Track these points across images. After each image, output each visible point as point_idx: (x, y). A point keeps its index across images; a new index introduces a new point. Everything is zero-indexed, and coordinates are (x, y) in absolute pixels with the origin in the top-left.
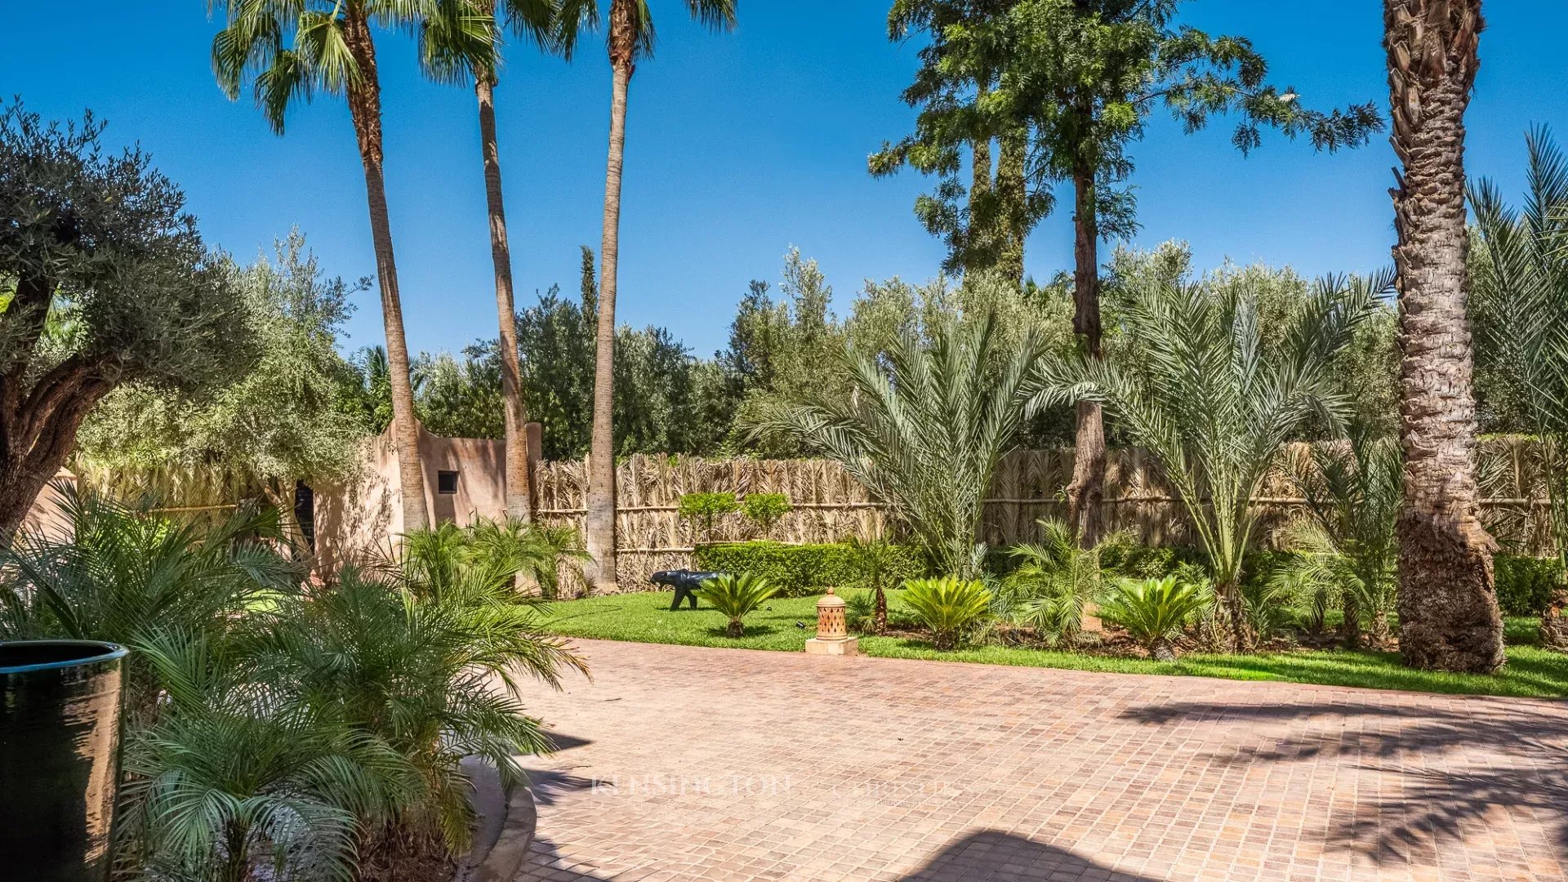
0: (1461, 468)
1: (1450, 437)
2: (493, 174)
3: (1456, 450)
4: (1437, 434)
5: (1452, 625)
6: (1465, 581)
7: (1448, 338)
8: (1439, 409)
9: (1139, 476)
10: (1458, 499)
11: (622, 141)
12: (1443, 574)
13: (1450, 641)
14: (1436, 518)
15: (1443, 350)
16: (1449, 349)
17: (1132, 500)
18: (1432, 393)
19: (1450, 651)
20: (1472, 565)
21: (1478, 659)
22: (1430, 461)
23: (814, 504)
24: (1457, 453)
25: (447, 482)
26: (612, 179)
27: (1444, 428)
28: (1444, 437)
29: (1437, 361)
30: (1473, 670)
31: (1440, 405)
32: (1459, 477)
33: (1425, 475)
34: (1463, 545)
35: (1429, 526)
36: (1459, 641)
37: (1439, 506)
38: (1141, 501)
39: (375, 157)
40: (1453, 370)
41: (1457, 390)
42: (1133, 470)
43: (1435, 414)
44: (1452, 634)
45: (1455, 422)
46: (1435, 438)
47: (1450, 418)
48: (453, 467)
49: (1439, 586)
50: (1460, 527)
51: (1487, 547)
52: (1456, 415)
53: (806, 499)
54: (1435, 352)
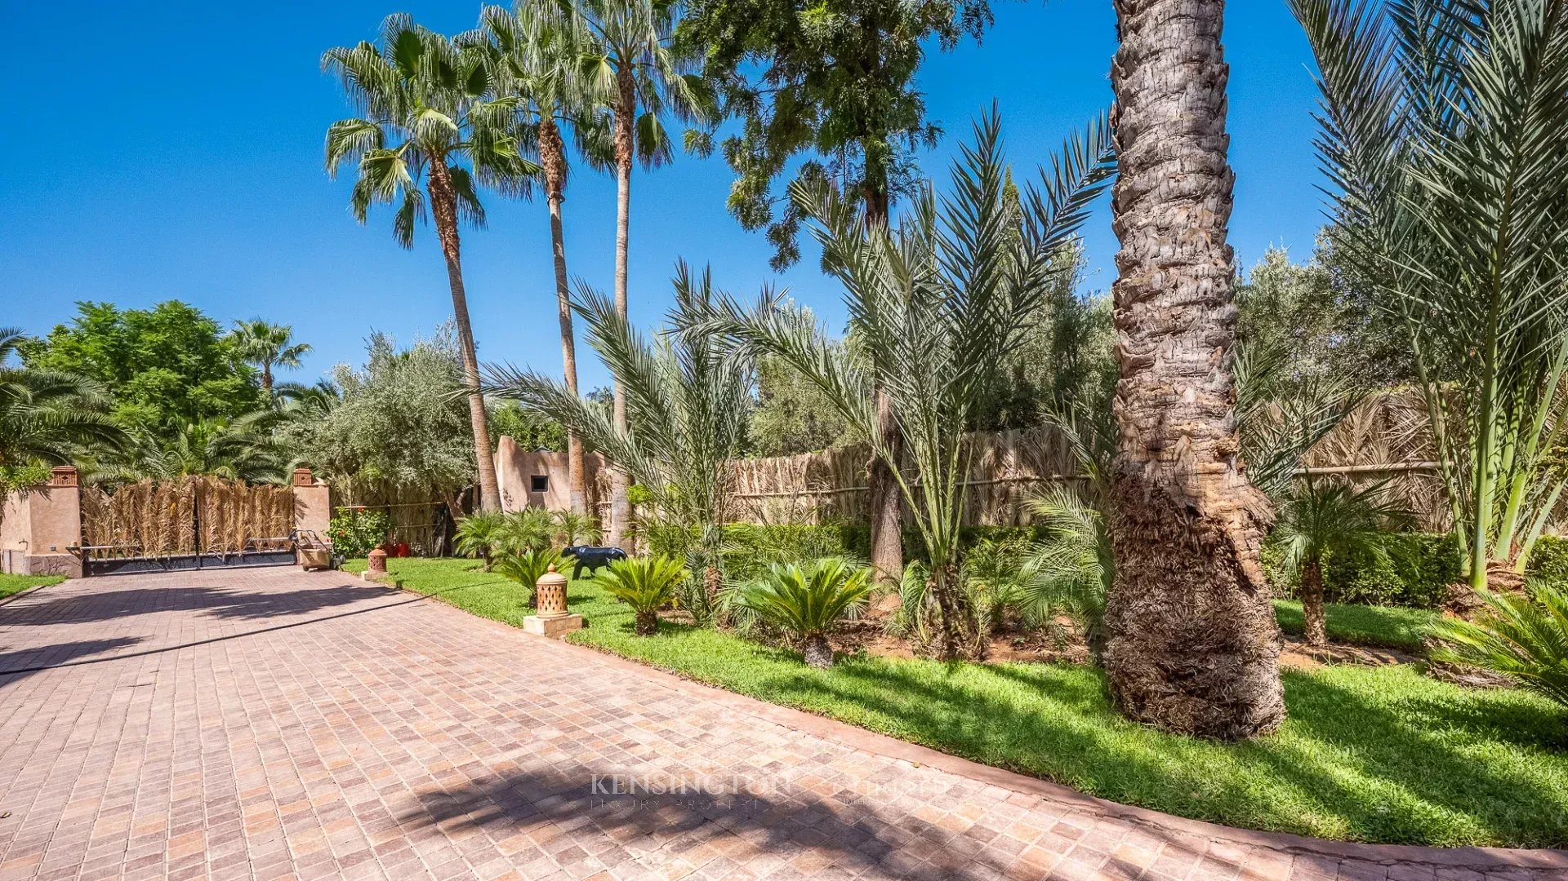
0: (1198, 382)
1: (1175, 332)
2: (560, 262)
3: (1190, 352)
4: (1154, 328)
5: (1172, 650)
6: (1199, 574)
7: (1174, 167)
8: (1157, 286)
9: (1011, 458)
10: (1190, 435)
11: (627, 223)
12: (1159, 561)
13: (1170, 676)
14: (1149, 468)
15: (1163, 188)
16: (1172, 183)
17: (1006, 481)
18: (1148, 261)
19: (1164, 695)
20: (1212, 547)
21: (1216, 711)
22: (1146, 376)
23: (773, 493)
24: (1189, 357)
25: (539, 484)
26: (620, 253)
27: (1165, 315)
28: (1166, 332)
29: (1156, 210)
30: (1203, 731)
31: (1157, 279)
32: (1190, 395)
33: (1138, 399)
34: (1193, 512)
35: (1136, 481)
36: (1185, 677)
37: (1155, 449)
38: (1014, 481)
39: (452, 254)
40: (1181, 218)
41: (1187, 249)
42: (1006, 451)
43: (1151, 295)
44: (1170, 664)
45: (1185, 304)
46: (1152, 335)
47: (1176, 299)
48: (542, 472)
49: (1153, 581)
50: (1192, 482)
51: (1250, 516)
52: (1186, 291)
53: (768, 490)
54: (1150, 197)
